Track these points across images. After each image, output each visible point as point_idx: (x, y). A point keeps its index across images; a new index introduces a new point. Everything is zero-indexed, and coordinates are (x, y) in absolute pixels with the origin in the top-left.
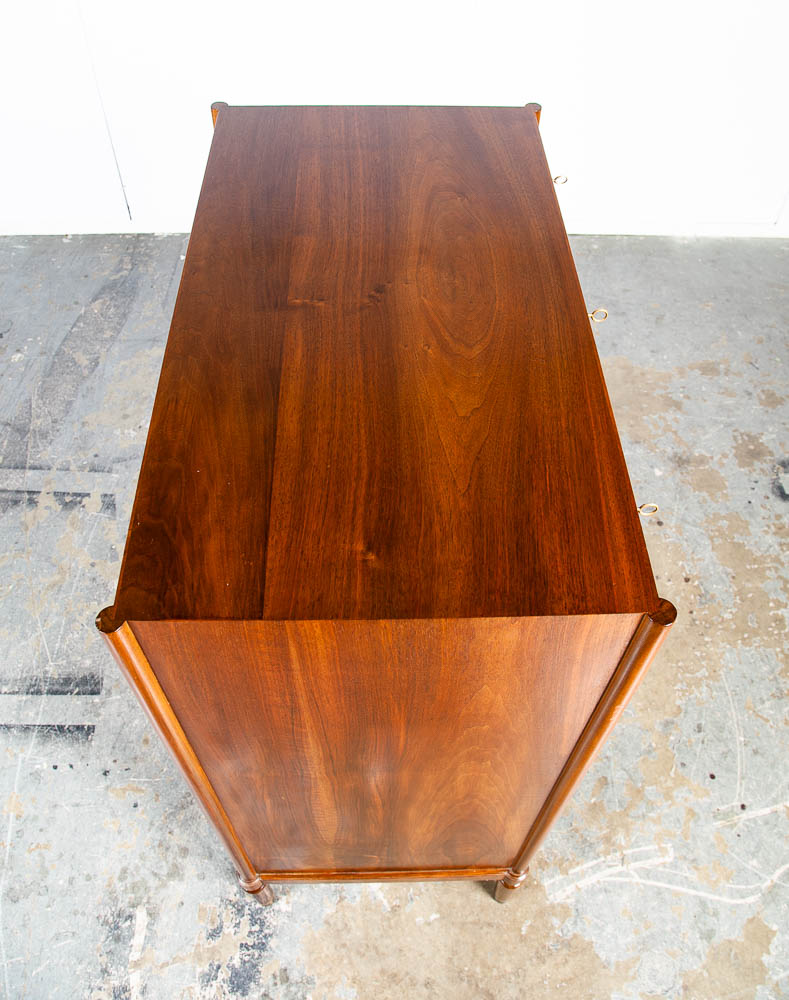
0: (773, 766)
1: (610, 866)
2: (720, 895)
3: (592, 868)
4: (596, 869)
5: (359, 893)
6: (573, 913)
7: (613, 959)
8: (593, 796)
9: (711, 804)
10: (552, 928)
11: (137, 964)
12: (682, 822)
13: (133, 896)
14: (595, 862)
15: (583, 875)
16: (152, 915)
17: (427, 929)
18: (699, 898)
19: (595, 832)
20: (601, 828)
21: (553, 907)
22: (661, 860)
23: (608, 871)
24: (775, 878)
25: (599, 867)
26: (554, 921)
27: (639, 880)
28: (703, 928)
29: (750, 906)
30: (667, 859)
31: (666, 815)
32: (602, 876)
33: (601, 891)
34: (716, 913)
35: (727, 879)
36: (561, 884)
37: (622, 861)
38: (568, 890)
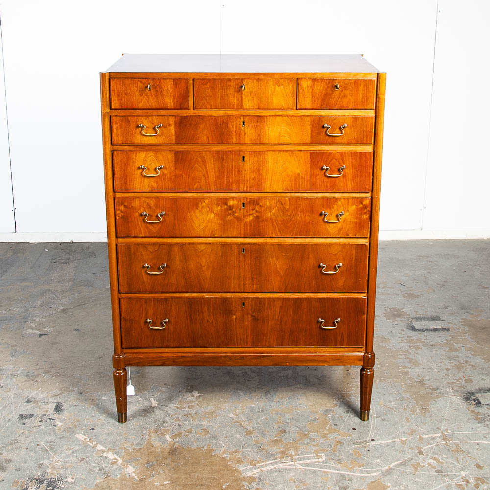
0: (394, 425)
1: (283, 463)
2: (354, 473)
3: (271, 463)
4: (272, 464)
5: (119, 474)
6: (257, 480)
8: (276, 437)
9: (352, 439)
10: (243, 486)
12: (332, 446)
14: (274, 461)
15: (266, 466)
17: (161, 487)
18: (341, 474)
19: (275, 449)
20: (279, 448)
21: (244, 478)
22: (317, 460)
23: (282, 464)
24: (391, 466)
25: (276, 463)
26: (245, 483)
27: (301, 467)
28: (342, 485)
29: (373, 477)
30: (321, 459)
31: (322, 443)
32: (276, 466)
33: (276, 471)
34: (350, 480)
35: (360, 466)
36: (251, 469)
37: (292, 460)
38: (255, 472)
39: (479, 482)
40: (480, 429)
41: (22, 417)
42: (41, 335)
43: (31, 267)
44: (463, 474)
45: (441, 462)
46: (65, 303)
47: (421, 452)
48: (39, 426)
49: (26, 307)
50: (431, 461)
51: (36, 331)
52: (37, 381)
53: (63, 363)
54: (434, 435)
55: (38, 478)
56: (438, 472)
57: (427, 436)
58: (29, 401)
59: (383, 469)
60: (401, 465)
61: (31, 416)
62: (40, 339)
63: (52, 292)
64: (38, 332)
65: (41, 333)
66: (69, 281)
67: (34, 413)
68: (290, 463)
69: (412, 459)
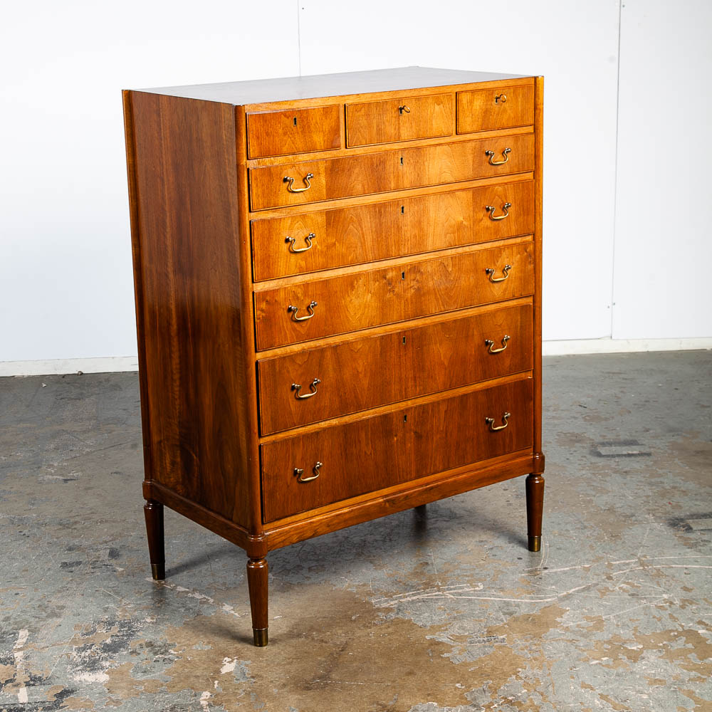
0: (574, 553)
1: (427, 593)
2: (522, 599)
3: (412, 594)
4: (414, 595)
6: (396, 610)
7: (429, 624)
8: (416, 569)
9: (517, 568)
10: (378, 616)
11: (19, 650)
12: (492, 576)
13: (16, 626)
14: (416, 592)
15: (405, 597)
16: (33, 631)
18: (504, 601)
19: (416, 582)
20: (421, 580)
21: (378, 609)
22: (472, 589)
23: (426, 595)
24: (571, 592)
25: (419, 594)
26: (380, 614)
27: (452, 596)
28: (506, 611)
29: (547, 602)
30: (477, 589)
31: (477, 574)
32: (420, 597)
33: (419, 602)
34: (518, 606)
35: (530, 593)
36: (386, 601)
37: (439, 591)
38: (392, 603)
39: (687, 603)
40: (691, 554)
41: (65, 565)
42: (66, 481)
43: (28, 406)
44: (665, 596)
45: (637, 586)
46: (91, 444)
47: (610, 578)
48: (92, 573)
49: (34, 451)
50: (624, 586)
51: (58, 477)
52: (75, 529)
53: (107, 508)
54: (627, 562)
55: (106, 621)
56: (633, 595)
57: (618, 562)
58: (70, 549)
59: (559, 595)
60: (583, 590)
61: (80, 563)
62: (65, 485)
63: (68, 433)
64: (61, 478)
65: (65, 478)
66: (89, 419)
67: (81, 560)
68: (437, 593)
69: (598, 584)
